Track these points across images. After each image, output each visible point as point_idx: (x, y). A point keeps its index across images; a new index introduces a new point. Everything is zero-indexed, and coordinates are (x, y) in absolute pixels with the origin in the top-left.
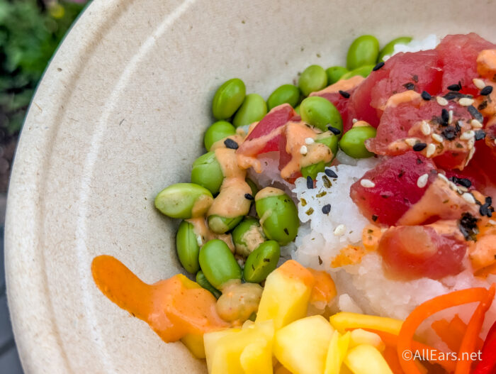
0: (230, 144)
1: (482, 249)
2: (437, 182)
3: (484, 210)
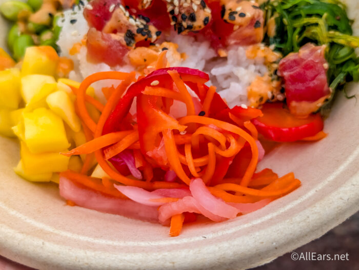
1: (136, 54)
2: (118, 11)
3: (140, 31)
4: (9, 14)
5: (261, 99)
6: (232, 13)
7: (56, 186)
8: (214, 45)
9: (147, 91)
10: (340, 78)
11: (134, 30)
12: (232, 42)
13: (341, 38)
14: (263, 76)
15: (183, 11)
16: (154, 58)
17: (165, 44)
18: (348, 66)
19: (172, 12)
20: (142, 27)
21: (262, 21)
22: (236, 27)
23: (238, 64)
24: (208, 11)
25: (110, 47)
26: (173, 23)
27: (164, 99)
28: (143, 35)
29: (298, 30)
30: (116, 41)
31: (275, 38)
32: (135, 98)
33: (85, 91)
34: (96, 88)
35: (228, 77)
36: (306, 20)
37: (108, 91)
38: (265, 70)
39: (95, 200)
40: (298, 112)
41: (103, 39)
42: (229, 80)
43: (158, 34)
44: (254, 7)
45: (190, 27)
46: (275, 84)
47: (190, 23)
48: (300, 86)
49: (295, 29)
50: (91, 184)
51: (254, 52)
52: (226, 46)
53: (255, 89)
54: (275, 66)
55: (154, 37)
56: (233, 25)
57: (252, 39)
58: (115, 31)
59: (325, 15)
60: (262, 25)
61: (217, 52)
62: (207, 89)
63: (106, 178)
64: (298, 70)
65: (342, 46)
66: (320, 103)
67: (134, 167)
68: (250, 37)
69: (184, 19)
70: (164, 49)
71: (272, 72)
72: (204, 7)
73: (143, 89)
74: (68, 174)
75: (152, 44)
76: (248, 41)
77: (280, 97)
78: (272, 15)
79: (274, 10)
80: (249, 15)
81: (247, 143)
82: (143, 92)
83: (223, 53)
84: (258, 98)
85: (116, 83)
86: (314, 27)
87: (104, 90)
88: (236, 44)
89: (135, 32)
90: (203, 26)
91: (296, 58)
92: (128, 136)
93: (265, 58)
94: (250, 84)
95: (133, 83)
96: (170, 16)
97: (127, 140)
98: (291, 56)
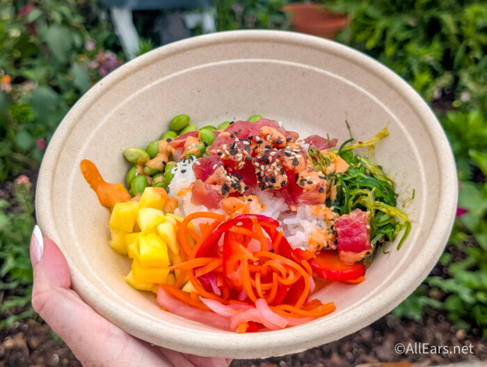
0: (169, 140)
1: (229, 201)
2: (219, 169)
3: (233, 185)
4: (131, 158)
5: (319, 246)
6: (303, 180)
7: (155, 295)
8: (287, 201)
9: (233, 229)
10: (379, 237)
11: (229, 184)
12: (300, 201)
13: (384, 207)
14: (322, 229)
15: (267, 175)
16: (241, 206)
17: (251, 197)
18: (386, 229)
19: (259, 174)
20: (235, 182)
21: (325, 188)
22: (304, 191)
23: (305, 218)
24: (285, 176)
25: (210, 194)
26: (258, 182)
27: (245, 236)
28: (235, 189)
29: (353, 197)
30: (214, 190)
31: (335, 201)
32: (224, 234)
33: (186, 225)
34: (195, 223)
35: (297, 226)
36: (359, 191)
37: (204, 227)
38: (324, 225)
39: (183, 309)
40: (345, 259)
41: (206, 188)
42: (297, 229)
43: (246, 189)
44: (320, 177)
45: (270, 187)
46: (331, 236)
47: (271, 183)
48: (347, 240)
49: (351, 196)
50: (182, 297)
51: (317, 210)
52: (296, 204)
53: (314, 238)
54: (333, 223)
55: (243, 190)
56: (302, 189)
57: (317, 201)
58: (215, 184)
59: (374, 189)
60: (325, 192)
61: (289, 207)
62: (277, 233)
63: (193, 292)
64: (347, 227)
65: (384, 213)
66: (362, 255)
67: (216, 286)
68: (315, 199)
69: (267, 180)
70: (250, 200)
71: (330, 227)
72: (283, 173)
73: (231, 227)
74: (165, 287)
75: (241, 195)
76: (314, 202)
77: (334, 247)
78: (335, 184)
79: (336, 181)
80: (315, 183)
81: (302, 277)
82: (230, 230)
83: (293, 208)
84: (316, 246)
85: (211, 221)
86: (364, 197)
87: (201, 225)
88: (304, 202)
89: (230, 186)
90: (280, 187)
91: (347, 218)
92: (215, 262)
93: (325, 215)
94: (311, 234)
95: (223, 222)
96: (257, 177)
97: (213, 264)
98: (344, 217)
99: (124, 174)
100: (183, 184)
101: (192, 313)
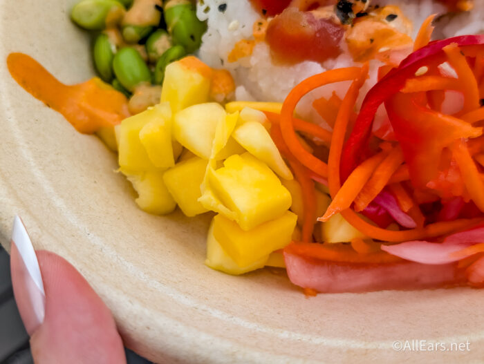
4: (88, 21)
16: (383, 35)
58: (314, 6)
67: (403, 211)
70: (391, 17)
82: (403, 90)
99: (85, 57)
100: (236, 34)
101: (366, 278)
